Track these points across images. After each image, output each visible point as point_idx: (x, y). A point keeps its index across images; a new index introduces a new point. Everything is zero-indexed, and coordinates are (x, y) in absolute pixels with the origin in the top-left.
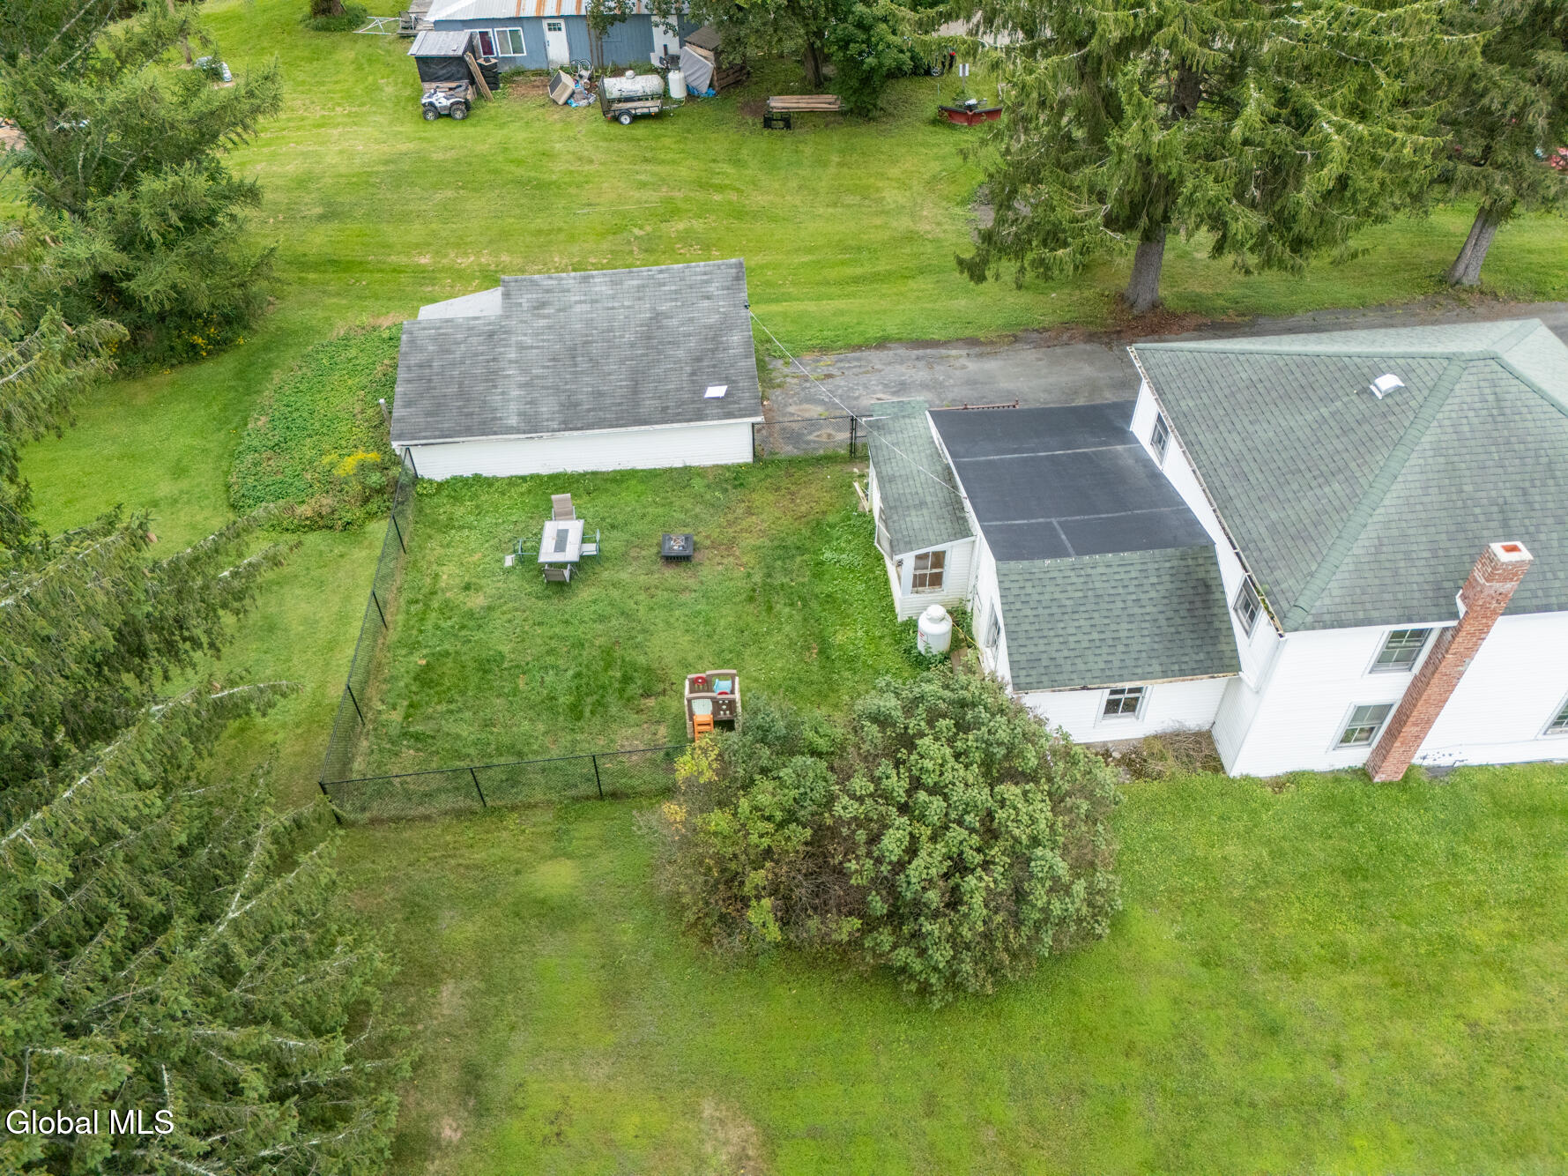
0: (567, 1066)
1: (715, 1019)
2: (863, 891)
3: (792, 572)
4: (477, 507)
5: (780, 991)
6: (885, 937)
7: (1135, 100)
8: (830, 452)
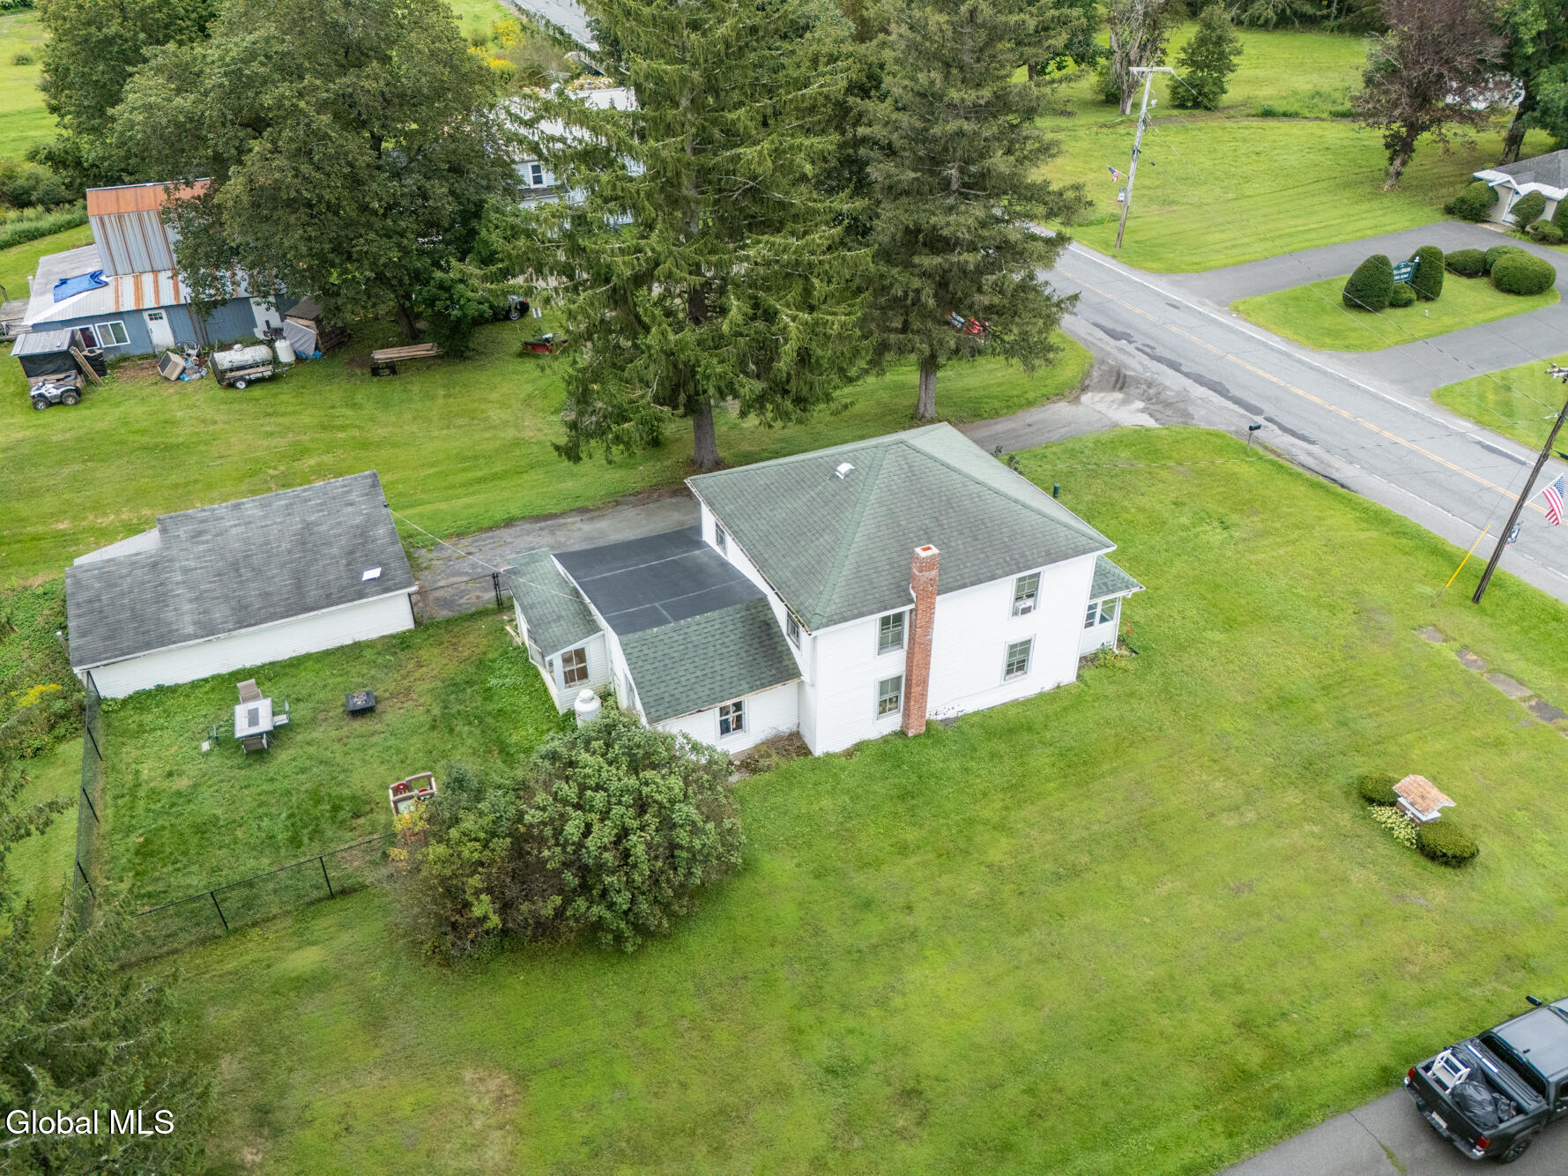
0: (344, 1082)
1: (461, 1014)
2: (557, 873)
3: (465, 701)
4: (165, 711)
5: (510, 980)
6: (581, 903)
7: (649, 313)
8: (481, 608)
